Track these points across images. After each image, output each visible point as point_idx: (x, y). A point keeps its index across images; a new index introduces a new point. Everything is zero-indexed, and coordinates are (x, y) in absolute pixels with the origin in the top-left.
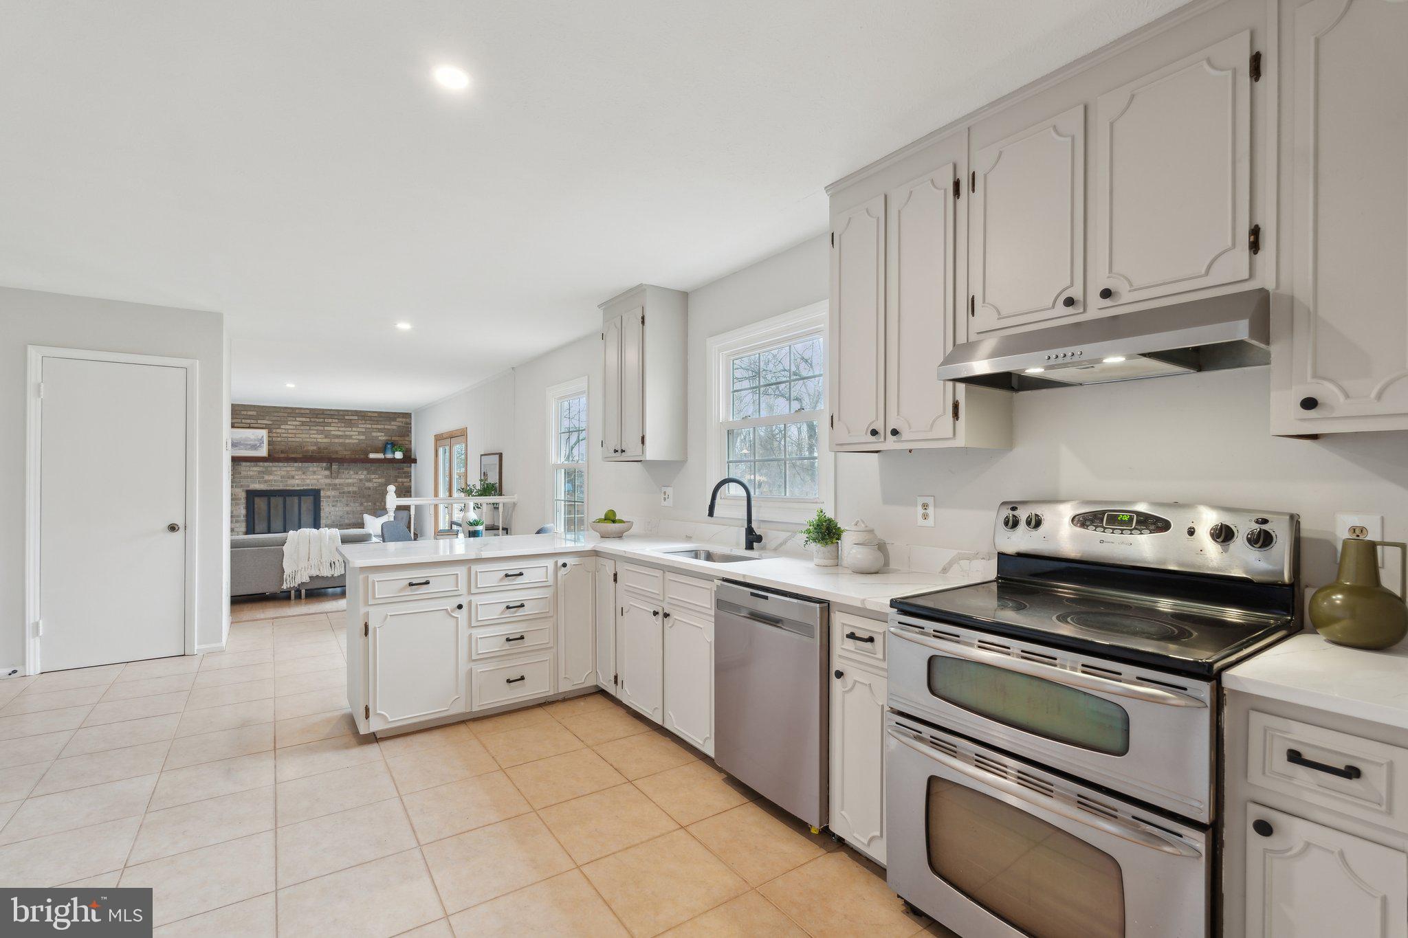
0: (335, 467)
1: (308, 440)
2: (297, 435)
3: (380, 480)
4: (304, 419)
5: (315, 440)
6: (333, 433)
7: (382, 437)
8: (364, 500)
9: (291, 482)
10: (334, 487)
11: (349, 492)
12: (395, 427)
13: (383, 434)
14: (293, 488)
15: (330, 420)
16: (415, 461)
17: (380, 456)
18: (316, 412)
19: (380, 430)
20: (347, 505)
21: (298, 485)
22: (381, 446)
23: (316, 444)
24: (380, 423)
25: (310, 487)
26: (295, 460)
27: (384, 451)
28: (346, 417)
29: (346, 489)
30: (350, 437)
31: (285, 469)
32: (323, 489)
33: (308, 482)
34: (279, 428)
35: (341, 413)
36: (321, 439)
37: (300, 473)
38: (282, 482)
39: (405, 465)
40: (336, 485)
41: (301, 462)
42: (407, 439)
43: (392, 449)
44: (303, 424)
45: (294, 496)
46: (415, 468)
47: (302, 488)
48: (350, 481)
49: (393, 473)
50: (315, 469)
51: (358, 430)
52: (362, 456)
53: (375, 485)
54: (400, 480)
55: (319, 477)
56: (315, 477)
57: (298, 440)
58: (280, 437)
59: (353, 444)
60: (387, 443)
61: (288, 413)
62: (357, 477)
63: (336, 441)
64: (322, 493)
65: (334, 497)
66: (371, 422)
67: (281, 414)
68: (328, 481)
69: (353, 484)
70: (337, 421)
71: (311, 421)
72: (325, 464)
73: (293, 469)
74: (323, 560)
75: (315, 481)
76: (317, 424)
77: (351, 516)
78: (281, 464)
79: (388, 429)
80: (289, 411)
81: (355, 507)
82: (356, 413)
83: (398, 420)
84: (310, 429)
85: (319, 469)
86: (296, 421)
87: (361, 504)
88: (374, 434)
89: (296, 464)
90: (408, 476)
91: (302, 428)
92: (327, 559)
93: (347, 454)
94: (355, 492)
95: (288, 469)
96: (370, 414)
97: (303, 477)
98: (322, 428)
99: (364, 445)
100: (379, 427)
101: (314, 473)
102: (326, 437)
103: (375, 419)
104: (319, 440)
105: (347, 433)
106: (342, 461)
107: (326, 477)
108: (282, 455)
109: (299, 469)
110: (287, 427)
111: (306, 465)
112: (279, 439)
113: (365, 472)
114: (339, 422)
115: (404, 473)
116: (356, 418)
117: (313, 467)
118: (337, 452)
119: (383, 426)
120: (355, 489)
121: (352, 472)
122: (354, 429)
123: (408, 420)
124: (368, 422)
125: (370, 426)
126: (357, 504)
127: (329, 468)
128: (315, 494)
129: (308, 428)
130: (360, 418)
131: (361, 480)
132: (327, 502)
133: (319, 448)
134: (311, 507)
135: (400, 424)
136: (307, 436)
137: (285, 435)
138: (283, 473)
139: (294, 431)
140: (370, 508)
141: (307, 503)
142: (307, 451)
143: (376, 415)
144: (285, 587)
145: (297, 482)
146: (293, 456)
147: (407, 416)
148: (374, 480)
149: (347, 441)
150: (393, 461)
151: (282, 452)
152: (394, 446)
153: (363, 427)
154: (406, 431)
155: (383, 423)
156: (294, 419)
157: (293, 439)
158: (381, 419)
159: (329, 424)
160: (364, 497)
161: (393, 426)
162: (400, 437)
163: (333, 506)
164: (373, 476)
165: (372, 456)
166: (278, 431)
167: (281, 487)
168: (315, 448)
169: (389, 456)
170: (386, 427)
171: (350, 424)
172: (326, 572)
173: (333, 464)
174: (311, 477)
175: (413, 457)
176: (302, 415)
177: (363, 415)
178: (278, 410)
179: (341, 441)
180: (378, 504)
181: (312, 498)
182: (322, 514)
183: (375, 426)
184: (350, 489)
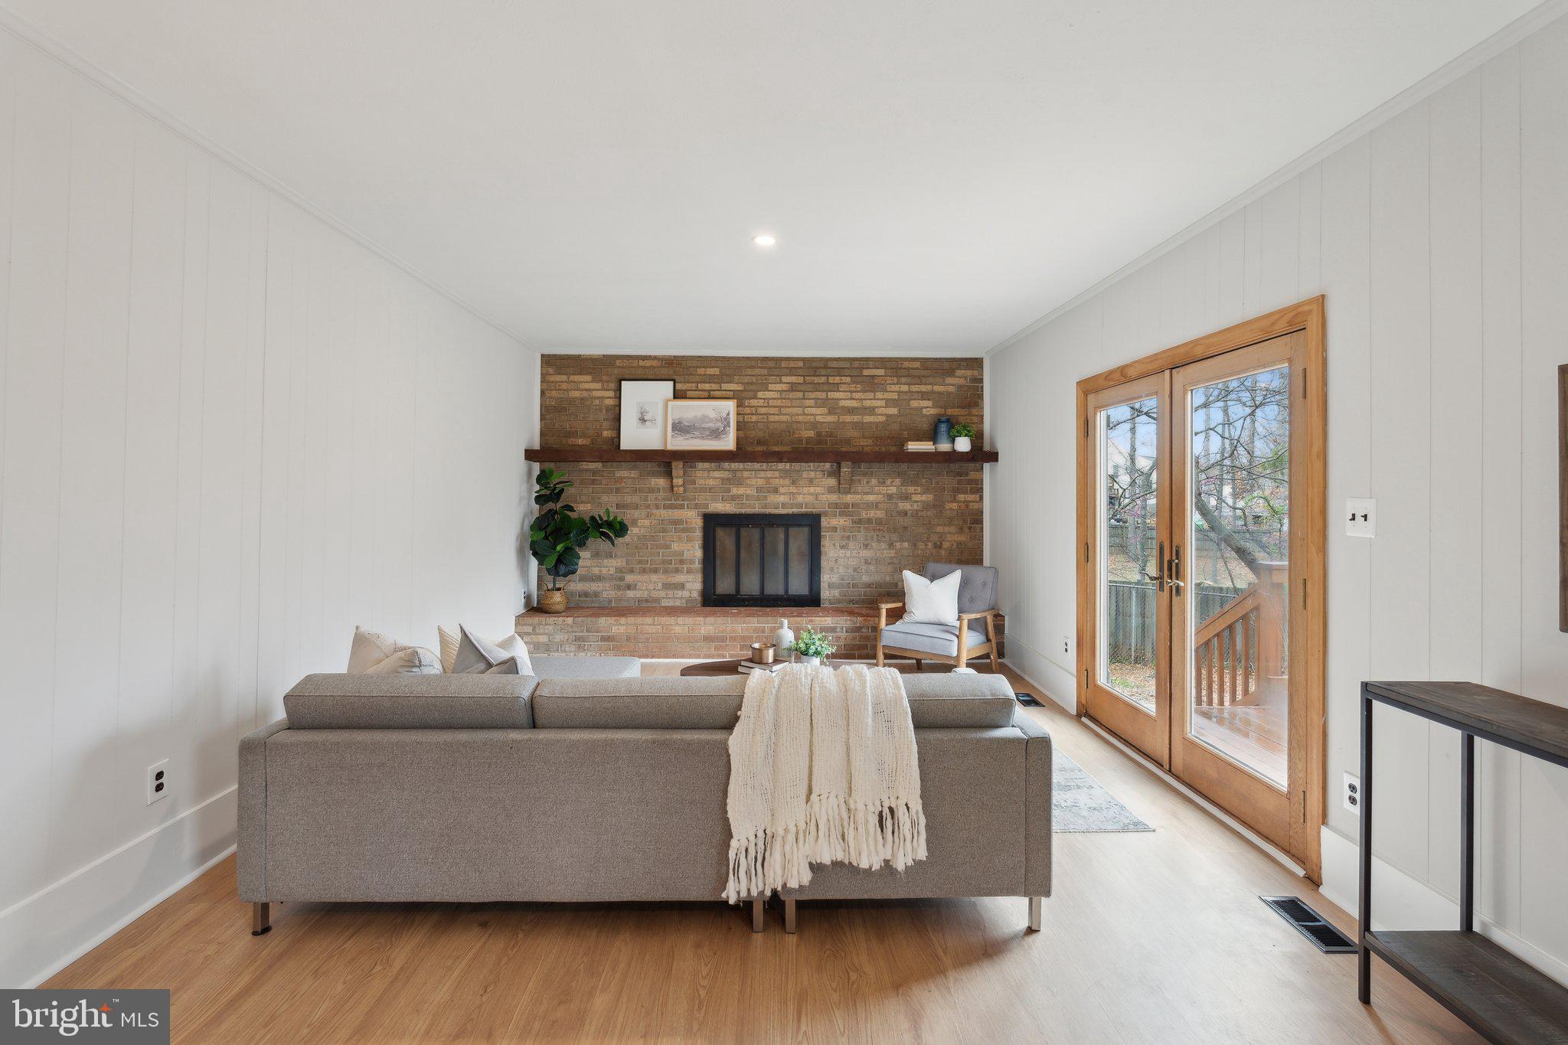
0: (846, 469)
1: (801, 418)
2: (784, 411)
3: (924, 498)
4: (793, 379)
5: (812, 419)
6: (842, 403)
7: (928, 409)
8: (895, 537)
9: (773, 499)
10: (843, 510)
11: (869, 521)
12: (951, 389)
13: (929, 403)
14: (777, 511)
15: (837, 379)
16: (993, 457)
17: (926, 446)
18: (814, 364)
19: (924, 396)
20: (866, 546)
21: (784, 505)
22: (926, 427)
23: (814, 425)
24: (924, 380)
25: (803, 510)
26: (779, 457)
27: (933, 437)
28: (866, 372)
29: (864, 515)
30: (871, 411)
31: (762, 474)
32: (826, 514)
33: (800, 499)
34: (755, 397)
35: (856, 364)
36: (821, 415)
37: (787, 482)
38: (758, 499)
39: (972, 465)
40: (846, 505)
41: (791, 461)
42: (974, 411)
43: (949, 431)
44: (793, 387)
45: (778, 526)
46: (991, 471)
47: (790, 511)
48: (871, 498)
49: (948, 481)
50: (812, 474)
51: (887, 396)
52: (893, 449)
53: (915, 506)
54: (961, 497)
55: (818, 490)
56: (812, 490)
57: (784, 418)
58: (757, 414)
59: (877, 423)
60: (940, 421)
61: (770, 368)
62: (884, 490)
63: (848, 418)
64: (824, 522)
65: (844, 529)
66: (909, 380)
67: (757, 371)
68: (833, 498)
69: (876, 505)
70: (848, 379)
71: (805, 383)
72: (828, 465)
73: (777, 474)
74: (858, 801)
75: (810, 499)
76: (816, 387)
77: (872, 568)
78: (757, 466)
79: (940, 393)
80: (771, 364)
81: (880, 550)
82: (882, 362)
83: (959, 373)
84: (804, 399)
85: (819, 474)
86: (781, 382)
87: (891, 545)
88: (914, 404)
89: (781, 466)
90: (979, 490)
91: (791, 395)
92: (867, 803)
93: (867, 444)
94: (879, 522)
95: (769, 474)
96: (906, 364)
97: (793, 489)
98: (823, 395)
99: (896, 427)
100: (923, 388)
101: (811, 481)
102: (830, 413)
103: (915, 373)
104: (819, 418)
105: (868, 403)
106: (858, 458)
107: (830, 490)
108: (759, 448)
109: (785, 474)
110: (768, 395)
111: (797, 466)
112: (754, 418)
113: (898, 481)
114: (853, 382)
115: (970, 482)
116: (881, 372)
117: (809, 470)
118: (848, 441)
119: (929, 387)
120: (880, 514)
121: (874, 481)
122: (879, 395)
123: (976, 373)
124: (903, 380)
125: (905, 388)
126: (883, 545)
127: (836, 473)
128: (811, 522)
129: (800, 395)
130: (889, 371)
131: (890, 497)
132: (831, 538)
133: (819, 434)
134: (805, 548)
135: (961, 381)
136: (799, 410)
137: (763, 410)
138: (761, 482)
139: (779, 403)
140: (906, 553)
141: (799, 539)
142: (800, 440)
143: (917, 365)
144: (732, 893)
145: (782, 499)
146: (776, 449)
147: (976, 363)
148: (915, 498)
149: (868, 419)
150: (953, 456)
151: (759, 443)
152: (952, 427)
153: (895, 389)
154: (973, 397)
155: (931, 380)
156: (778, 379)
157: (777, 418)
158: (925, 373)
159: (836, 387)
160: (895, 530)
161: (950, 385)
162: (963, 408)
163: (842, 547)
164: (911, 489)
165: (913, 446)
166: (754, 402)
167: (756, 508)
168: (811, 434)
169: (944, 446)
170: (937, 388)
171: (872, 385)
172: (869, 854)
173: (843, 464)
174: (805, 490)
175: (987, 448)
176: (792, 372)
177: (895, 367)
178: (753, 363)
179: (856, 418)
180: (921, 545)
181: (806, 530)
182: (824, 563)
183: (914, 388)
184: (872, 514)
